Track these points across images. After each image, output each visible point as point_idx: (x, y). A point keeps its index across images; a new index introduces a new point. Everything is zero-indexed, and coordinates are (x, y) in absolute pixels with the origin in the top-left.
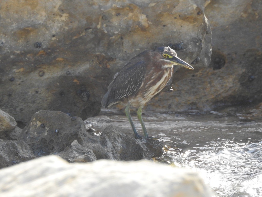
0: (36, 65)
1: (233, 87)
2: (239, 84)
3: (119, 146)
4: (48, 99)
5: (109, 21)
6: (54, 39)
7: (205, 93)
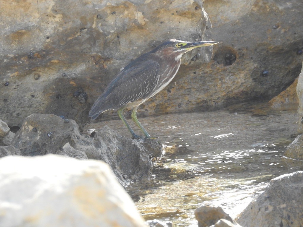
0: (30, 69)
1: (245, 82)
2: (251, 79)
3: (115, 147)
4: (45, 102)
5: (104, 20)
6: (48, 40)
7: (216, 90)
